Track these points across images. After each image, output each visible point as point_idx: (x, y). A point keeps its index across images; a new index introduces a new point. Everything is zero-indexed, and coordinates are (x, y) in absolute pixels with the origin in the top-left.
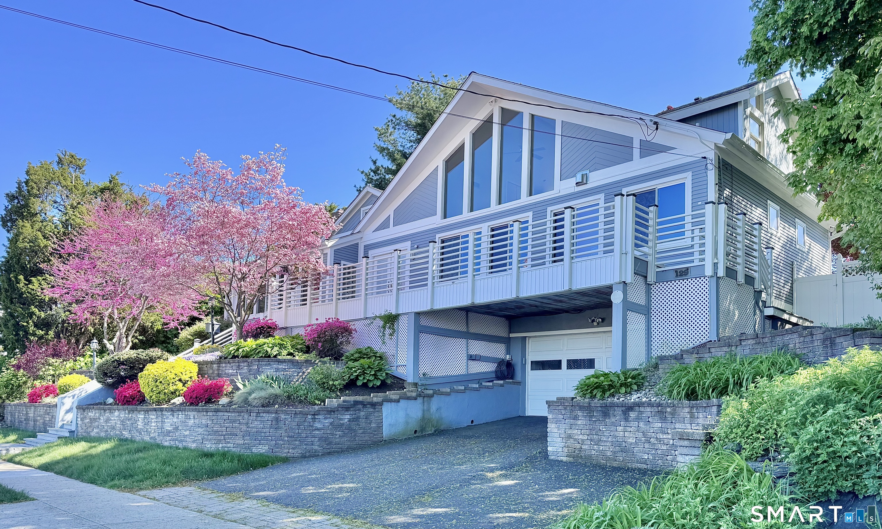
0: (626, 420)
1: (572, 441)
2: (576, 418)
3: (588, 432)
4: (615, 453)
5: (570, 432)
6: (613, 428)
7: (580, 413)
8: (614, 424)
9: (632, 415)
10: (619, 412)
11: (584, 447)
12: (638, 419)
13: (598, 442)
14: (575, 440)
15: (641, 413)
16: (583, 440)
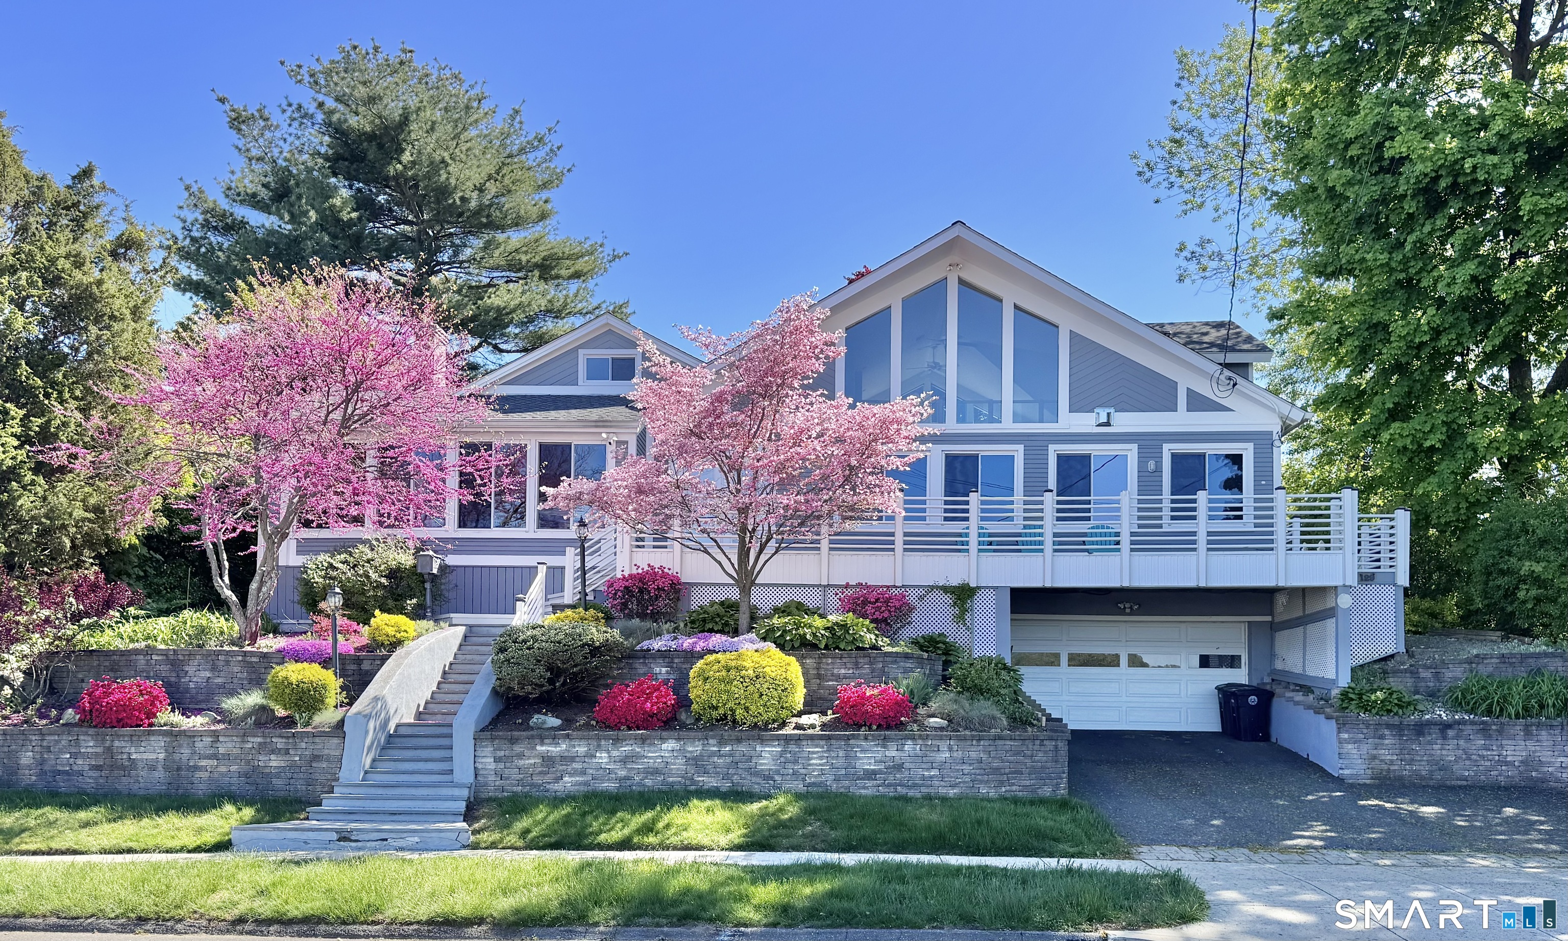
0: (1445, 738)
1: (1377, 762)
2: (1382, 737)
3: (1397, 751)
4: (1432, 771)
5: (1375, 752)
6: (1429, 747)
7: (1387, 732)
8: (1430, 743)
9: (1451, 733)
10: (1435, 730)
11: (1392, 768)
12: (1457, 737)
13: (1411, 762)
14: (1382, 761)
15: (1462, 730)
16: (1392, 761)
